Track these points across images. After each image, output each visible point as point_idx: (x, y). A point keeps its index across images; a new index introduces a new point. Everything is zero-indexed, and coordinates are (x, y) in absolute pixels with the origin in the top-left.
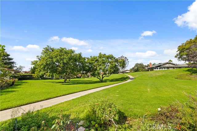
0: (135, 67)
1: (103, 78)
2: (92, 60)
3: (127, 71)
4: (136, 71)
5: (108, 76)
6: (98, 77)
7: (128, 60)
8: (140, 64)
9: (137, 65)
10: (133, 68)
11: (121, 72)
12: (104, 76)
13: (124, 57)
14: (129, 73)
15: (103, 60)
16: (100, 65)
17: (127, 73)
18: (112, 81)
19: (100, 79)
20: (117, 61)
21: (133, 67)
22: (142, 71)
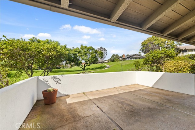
0: (112, 57)
1: (85, 67)
2: (75, 51)
3: (105, 62)
4: (112, 61)
5: (89, 65)
6: (81, 66)
7: (106, 51)
8: (116, 55)
9: (113, 55)
10: (110, 59)
11: (100, 63)
12: (85, 65)
13: (103, 48)
14: (107, 63)
15: (85, 51)
16: (83, 56)
17: (105, 63)
18: (92, 69)
19: (82, 68)
20: (96, 52)
21: (111, 57)
22: (117, 61)
